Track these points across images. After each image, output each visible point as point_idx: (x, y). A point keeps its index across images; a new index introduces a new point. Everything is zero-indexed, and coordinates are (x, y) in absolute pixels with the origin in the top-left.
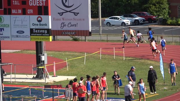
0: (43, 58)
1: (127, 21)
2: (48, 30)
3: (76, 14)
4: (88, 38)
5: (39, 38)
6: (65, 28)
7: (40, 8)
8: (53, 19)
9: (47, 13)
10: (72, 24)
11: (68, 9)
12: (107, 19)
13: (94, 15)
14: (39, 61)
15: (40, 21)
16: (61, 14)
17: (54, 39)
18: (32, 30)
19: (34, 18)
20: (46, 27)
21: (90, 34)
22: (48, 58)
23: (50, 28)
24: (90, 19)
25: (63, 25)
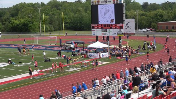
0: (121, 41)
1: (145, 30)
2: (123, 33)
3: (130, 28)
4: (134, 35)
5: (120, 35)
6: (127, 33)
7: (120, 27)
8: (124, 30)
9: (122, 28)
10: (129, 31)
11: (128, 27)
12: (139, 30)
13: (136, 29)
14: (120, 42)
15: (120, 30)
16: (126, 28)
17: (124, 36)
18: (118, 33)
19: (118, 30)
20: (122, 32)
21: (134, 34)
22: (122, 41)
23: (123, 32)
24: (134, 30)
25: (127, 31)
